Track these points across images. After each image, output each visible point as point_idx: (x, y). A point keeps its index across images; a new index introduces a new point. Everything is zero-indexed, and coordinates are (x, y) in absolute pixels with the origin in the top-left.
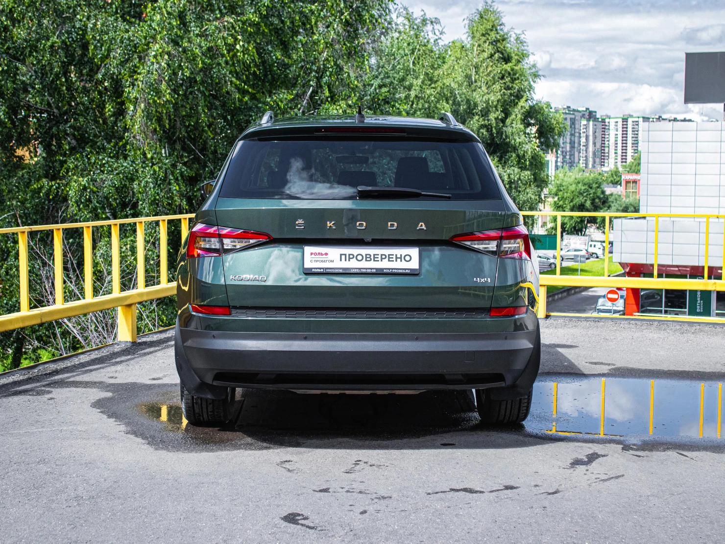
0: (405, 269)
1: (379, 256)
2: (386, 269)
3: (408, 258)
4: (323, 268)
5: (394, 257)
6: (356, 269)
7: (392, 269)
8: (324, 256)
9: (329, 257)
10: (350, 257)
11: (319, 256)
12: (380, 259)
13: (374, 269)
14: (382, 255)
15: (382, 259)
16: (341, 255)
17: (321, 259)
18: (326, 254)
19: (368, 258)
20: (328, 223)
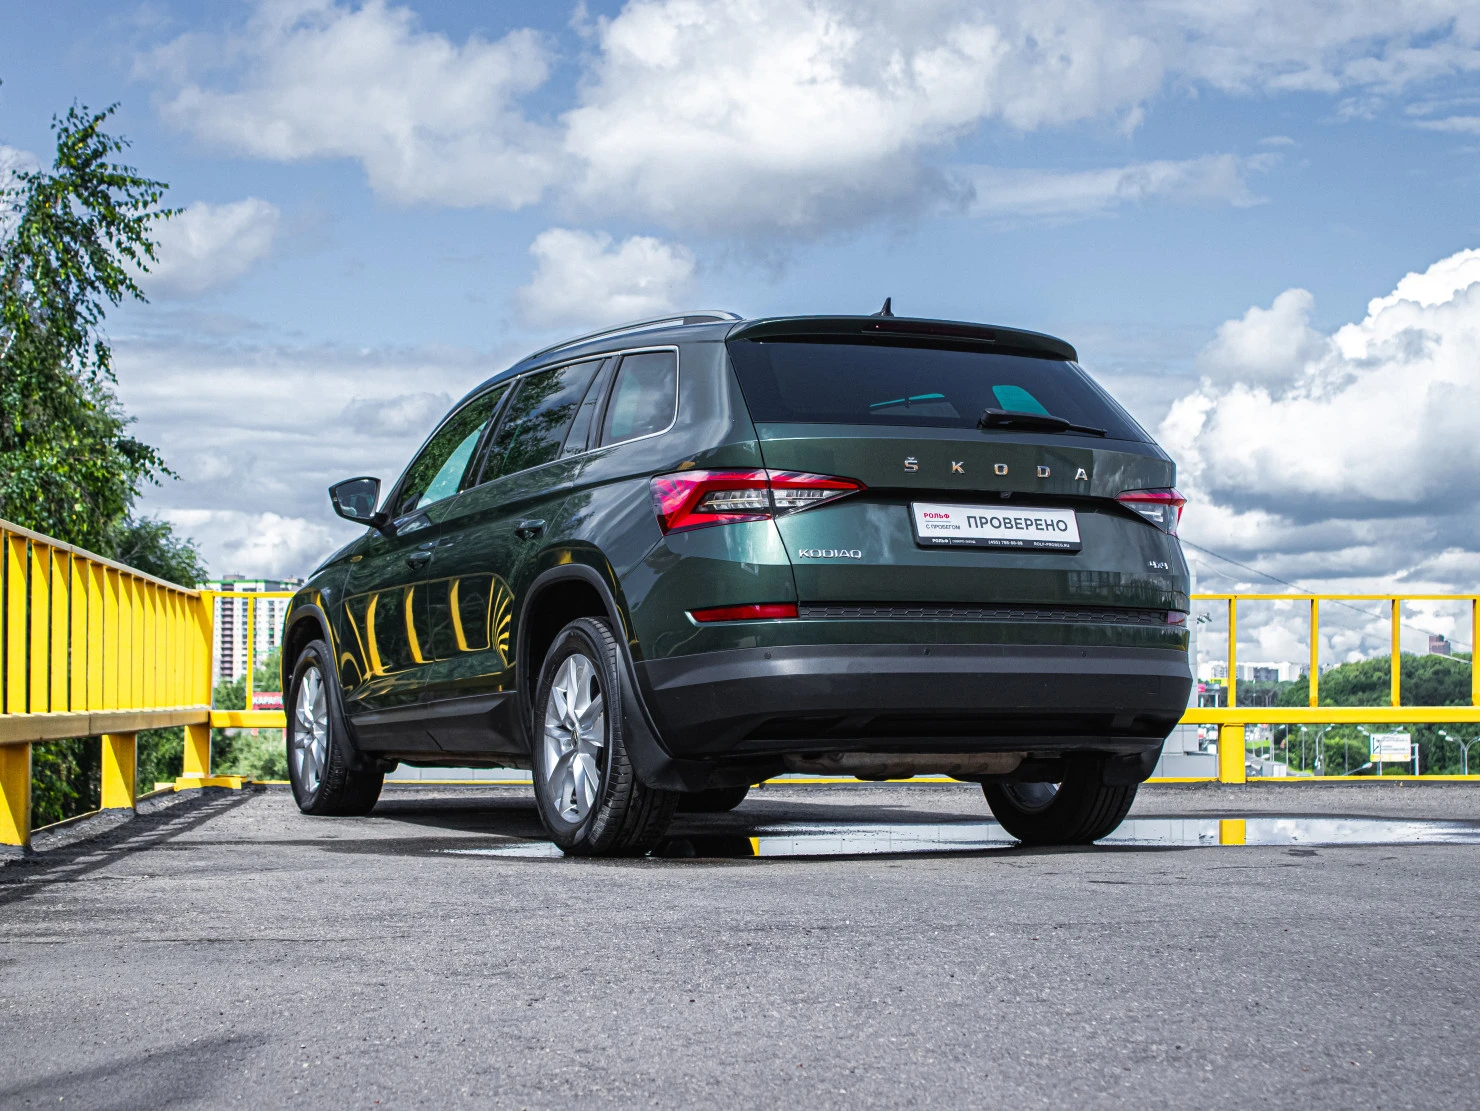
0: (1063, 543)
1: (1023, 522)
2: (1036, 541)
3: (1062, 525)
4: (947, 538)
5: (1043, 523)
6: (995, 540)
7: (1045, 542)
8: (944, 519)
9: (953, 521)
10: (983, 522)
11: (936, 519)
12: (1024, 525)
13: (1020, 540)
14: (1026, 520)
15: (1027, 526)
16: (969, 518)
17: (942, 524)
18: (947, 516)
19: (1007, 523)
20: (954, 463)
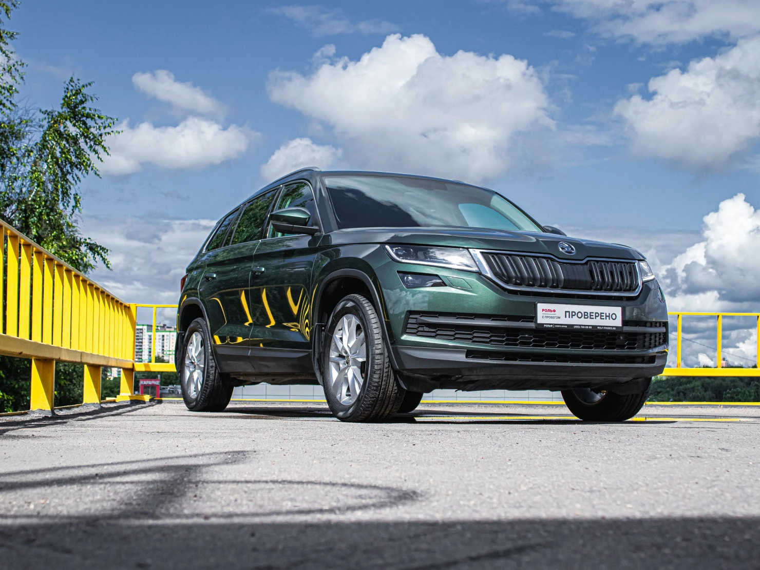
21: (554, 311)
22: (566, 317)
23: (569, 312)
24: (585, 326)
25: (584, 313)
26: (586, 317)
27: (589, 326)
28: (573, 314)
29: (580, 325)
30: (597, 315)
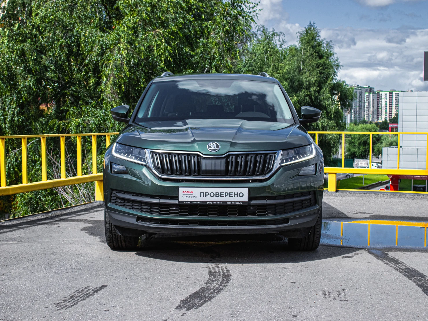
21: (192, 192)
22: (201, 196)
23: (204, 193)
24: (216, 202)
25: (216, 193)
26: (217, 196)
27: (219, 202)
28: (207, 194)
29: (212, 202)
30: (227, 194)
